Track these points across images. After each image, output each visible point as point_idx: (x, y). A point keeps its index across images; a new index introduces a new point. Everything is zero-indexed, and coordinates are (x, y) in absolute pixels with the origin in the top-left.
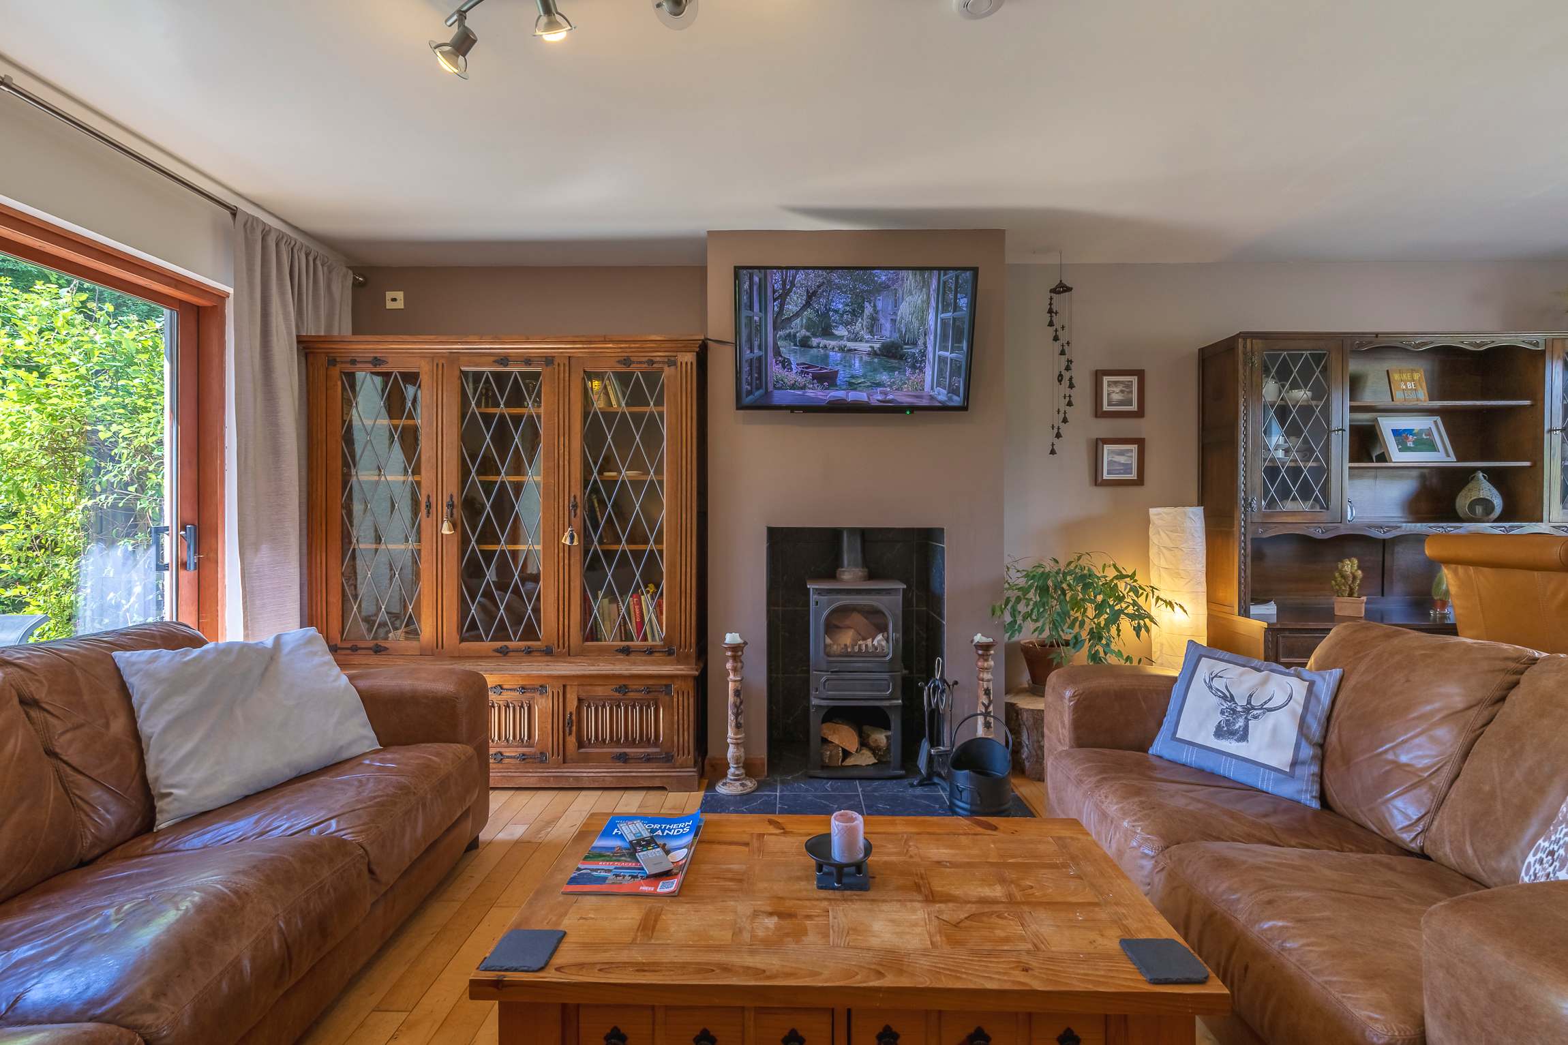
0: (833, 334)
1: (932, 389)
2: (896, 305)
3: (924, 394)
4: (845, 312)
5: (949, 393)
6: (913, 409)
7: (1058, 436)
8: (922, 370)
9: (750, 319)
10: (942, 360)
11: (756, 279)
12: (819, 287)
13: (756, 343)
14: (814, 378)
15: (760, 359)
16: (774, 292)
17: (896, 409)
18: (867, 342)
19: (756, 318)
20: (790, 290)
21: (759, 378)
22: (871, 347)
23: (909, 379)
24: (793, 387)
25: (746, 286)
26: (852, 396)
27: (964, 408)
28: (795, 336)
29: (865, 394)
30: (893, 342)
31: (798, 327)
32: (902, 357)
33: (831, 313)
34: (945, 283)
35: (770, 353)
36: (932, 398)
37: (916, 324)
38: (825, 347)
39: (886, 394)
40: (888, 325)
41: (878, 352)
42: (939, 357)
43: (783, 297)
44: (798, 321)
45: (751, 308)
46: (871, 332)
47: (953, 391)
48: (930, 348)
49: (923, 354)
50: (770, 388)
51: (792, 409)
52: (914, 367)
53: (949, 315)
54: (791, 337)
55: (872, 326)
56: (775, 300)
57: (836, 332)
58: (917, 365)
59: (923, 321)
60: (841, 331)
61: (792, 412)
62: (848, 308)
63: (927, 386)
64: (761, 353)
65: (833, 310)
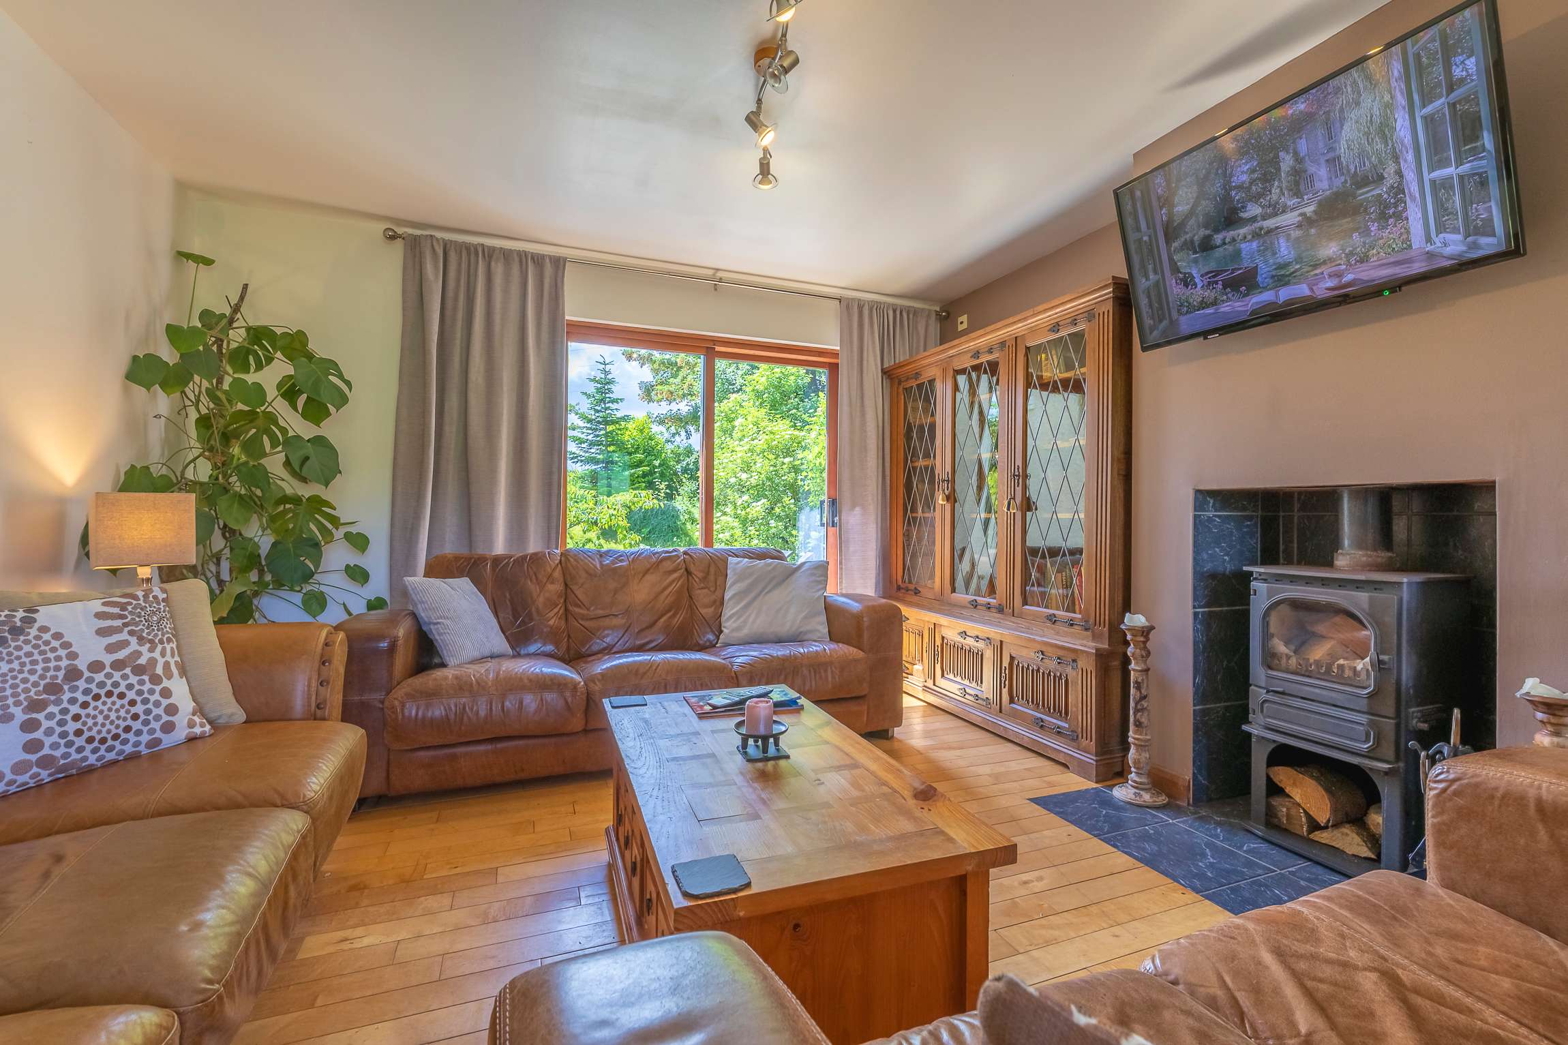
0: (1241, 219)
2: (1331, 136)
3: (1413, 254)
4: (1252, 183)
5: (1467, 236)
6: (1397, 284)
8: (1400, 216)
9: (1140, 241)
10: (1441, 185)
11: (1138, 193)
13: (1150, 267)
14: (1225, 287)
15: (1157, 284)
16: (1159, 198)
17: (1373, 292)
18: (1292, 210)
19: (1146, 238)
21: (1161, 308)
22: (1301, 215)
23: (1377, 240)
24: (1201, 307)
25: (1129, 207)
26: (1284, 294)
27: (1515, 250)
28: (1192, 242)
29: (1304, 286)
30: (1337, 192)
31: (1195, 230)
32: (1357, 209)
33: (1233, 193)
34: (1418, 57)
35: (1168, 273)
36: (1430, 256)
37: (1375, 148)
38: (1234, 240)
39: (1339, 275)
40: (1323, 172)
41: (1314, 217)
42: (1433, 182)
44: (1193, 220)
45: (1138, 229)
46: (1298, 194)
47: (1478, 229)
48: (1410, 176)
49: (1398, 190)
50: (1175, 315)
51: (1205, 334)
52: (1383, 216)
53: (1439, 103)
54: (1188, 245)
55: (1297, 183)
57: (1244, 215)
58: (1389, 210)
59: (1386, 138)
60: (1254, 210)
61: (1206, 338)
62: (1256, 175)
63: (1417, 239)
64: (1157, 277)
65: (1236, 187)
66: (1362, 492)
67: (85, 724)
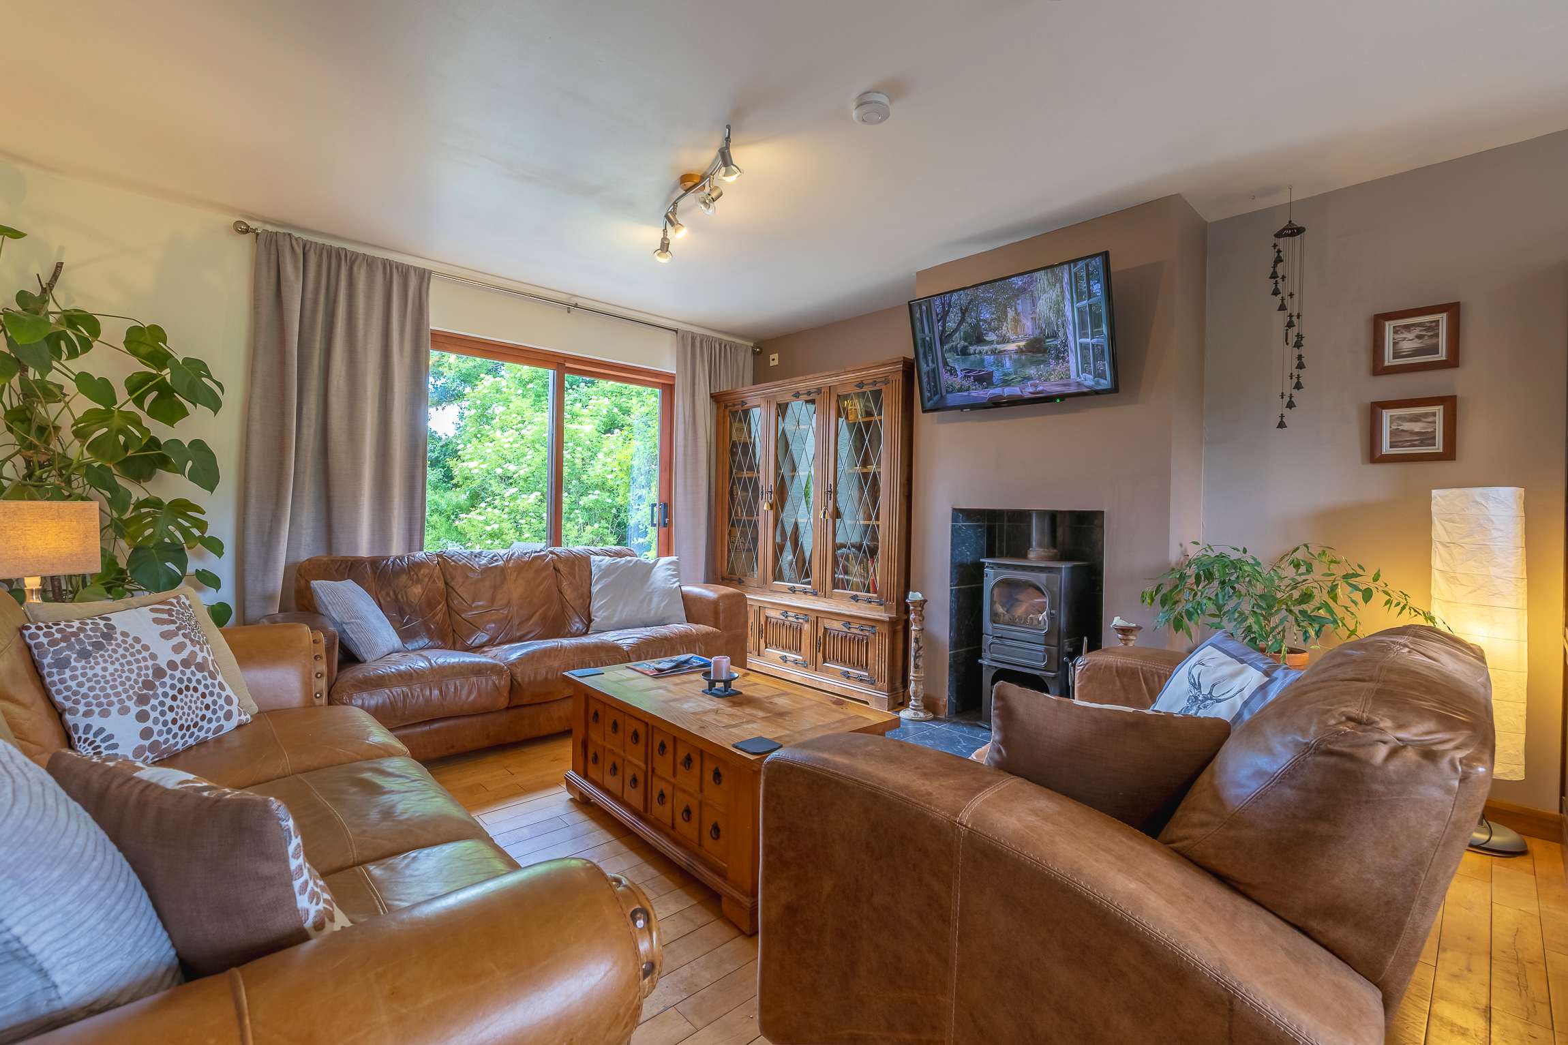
0: (985, 340)
1: (1078, 375)
2: (1034, 304)
3: (1071, 381)
4: (992, 320)
5: (1095, 377)
6: (1063, 397)
7: (1291, 405)
8: (1065, 359)
9: (923, 340)
10: (1084, 347)
11: (924, 308)
12: (969, 303)
13: (930, 358)
14: (975, 380)
15: (933, 370)
16: (937, 315)
17: (1049, 399)
18: (1013, 342)
19: (928, 338)
20: (948, 311)
21: (935, 386)
22: (1017, 346)
23: (1054, 370)
24: (960, 390)
25: (918, 315)
26: (1007, 391)
27: (1115, 390)
28: (956, 347)
29: (1018, 388)
30: (1035, 338)
31: (958, 341)
32: (1045, 351)
33: (981, 323)
34: (1076, 274)
35: (941, 365)
36: (1079, 384)
37: (1053, 318)
38: (980, 352)
39: (1035, 386)
40: (1029, 324)
41: (1024, 349)
42: (1081, 344)
43: (944, 317)
44: (957, 335)
45: (923, 331)
46: (1016, 333)
47: (1101, 375)
48: (1071, 338)
49: (1065, 344)
50: (944, 393)
51: (962, 408)
52: (1057, 358)
53: (1084, 303)
54: (953, 349)
55: (1016, 327)
56: (939, 321)
57: (987, 339)
58: (1060, 355)
59: (1059, 312)
60: (992, 337)
61: (963, 410)
62: (994, 316)
63: (1073, 375)
64: (935, 365)
65: (983, 320)
66: (1041, 513)
67: (177, 714)
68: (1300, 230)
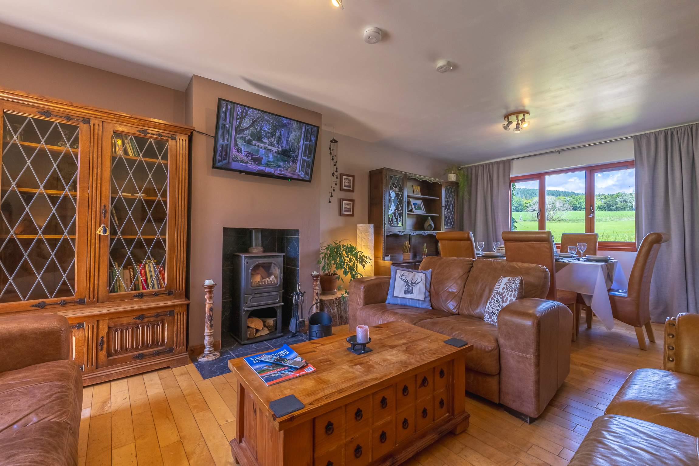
0: (262, 141)
1: (299, 172)
2: (289, 134)
3: (296, 173)
4: (268, 132)
6: (292, 179)
7: (331, 196)
8: (296, 163)
9: (224, 125)
10: (304, 160)
11: (229, 107)
12: (258, 118)
13: (226, 138)
14: (252, 159)
15: (227, 145)
16: (237, 115)
17: (286, 178)
18: (276, 147)
20: (245, 117)
21: (226, 155)
22: (277, 150)
23: (291, 166)
24: (242, 161)
25: (224, 109)
26: (268, 170)
27: (310, 181)
28: (245, 138)
29: (273, 170)
30: (286, 149)
31: (247, 134)
32: (289, 156)
33: (262, 132)
34: (307, 130)
35: (232, 144)
36: (299, 175)
37: (296, 144)
38: (258, 146)
39: (281, 171)
40: (285, 142)
41: (280, 153)
42: (303, 159)
43: (242, 118)
44: (247, 131)
45: (225, 120)
46: (278, 144)
47: (306, 174)
48: (300, 155)
49: (297, 157)
50: (231, 160)
51: (240, 172)
52: (293, 161)
53: (308, 143)
54: (243, 138)
55: (279, 141)
56: (237, 119)
57: (264, 141)
58: (295, 161)
59: (298, 143)
60: (266, 140)
61: (240, 173)
62: (269, 131)
63: (297, 171)
64: (228, 143)
65: (263, 130)
66: (257, 230)
68: (336, 142)
